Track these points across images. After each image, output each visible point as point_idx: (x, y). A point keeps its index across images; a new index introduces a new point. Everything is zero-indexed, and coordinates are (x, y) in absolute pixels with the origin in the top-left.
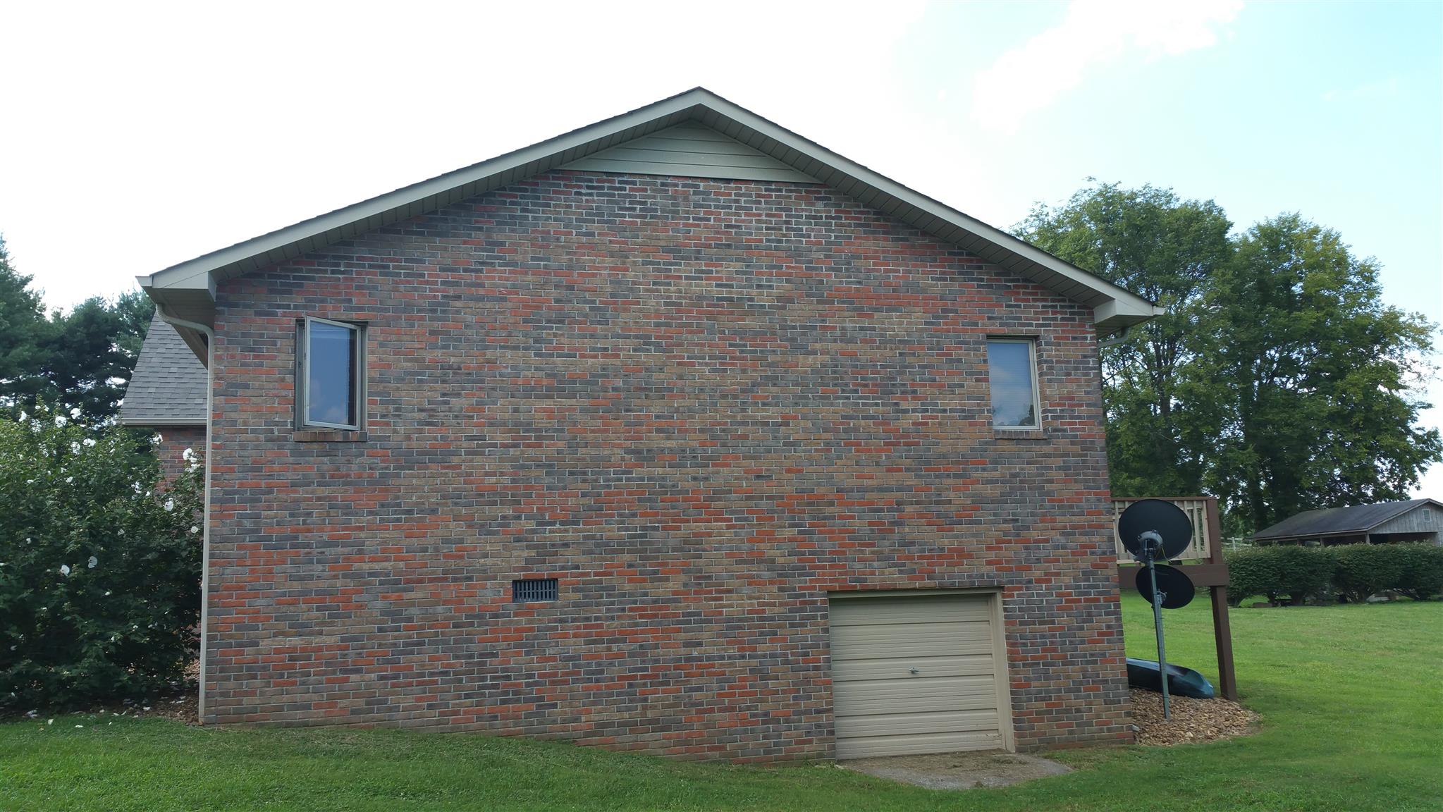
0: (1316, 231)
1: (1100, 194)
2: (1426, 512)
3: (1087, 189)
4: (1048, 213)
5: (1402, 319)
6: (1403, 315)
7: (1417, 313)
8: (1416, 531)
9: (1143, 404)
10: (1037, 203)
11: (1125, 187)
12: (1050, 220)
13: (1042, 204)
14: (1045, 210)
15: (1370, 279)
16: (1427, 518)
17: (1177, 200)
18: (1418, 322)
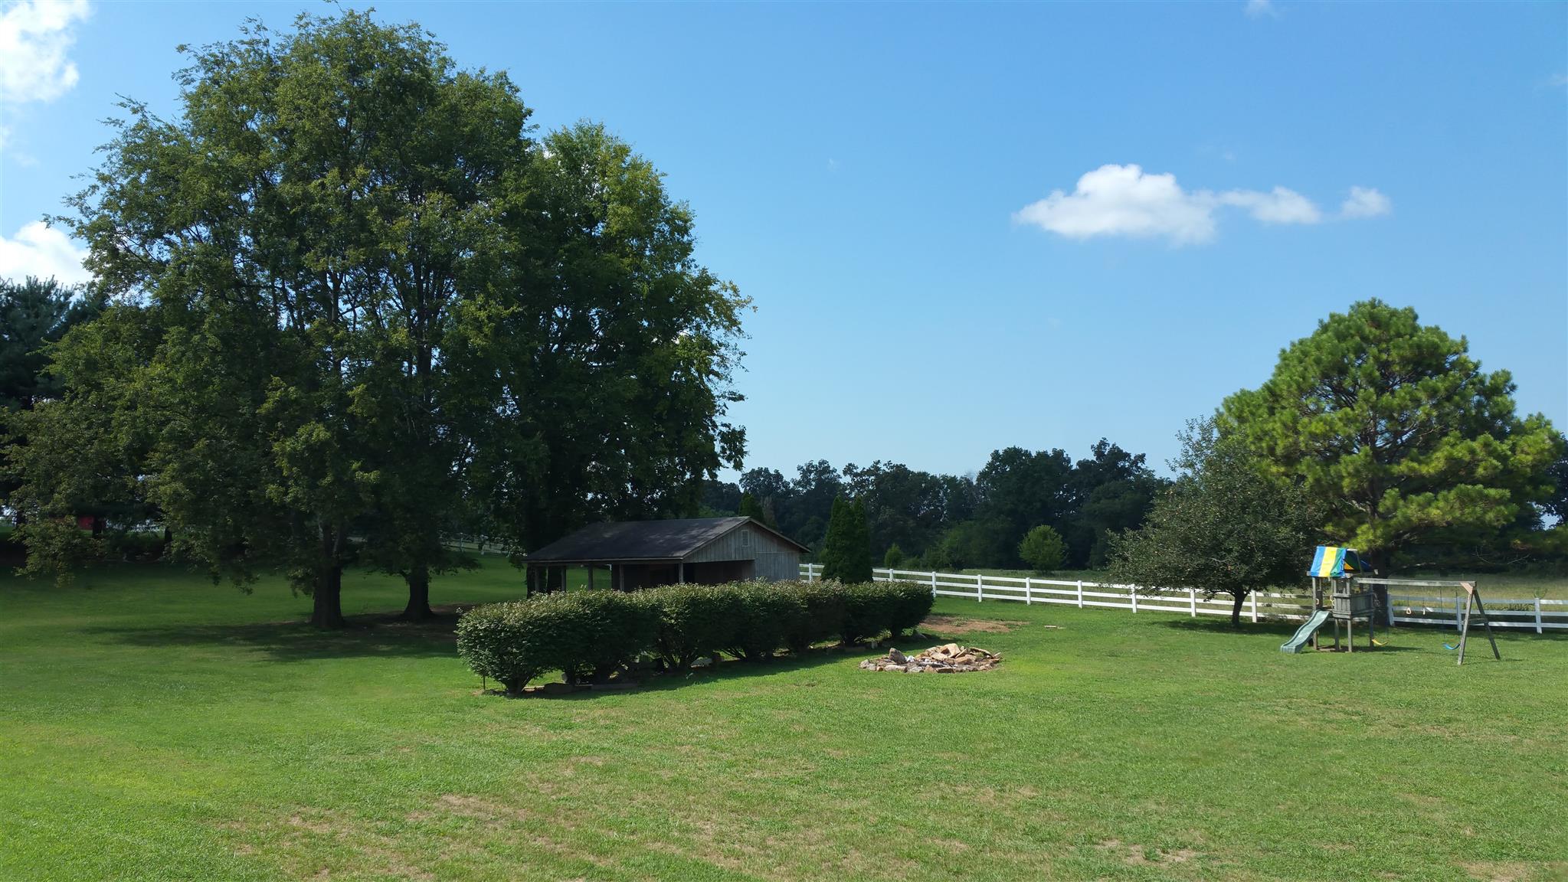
0: (623, 151)
1: (346, 24)
2: (745, 534)
3: (327, 17)
4: (268, 41)
5: (712, 288)
6: (715, 281)
7: (731, 283)
8: (733, 559)
9: (394, 354)
10: (250, 21)
11: (382, 20)
12: (270, 52)
13: (258, 23)
14: (263, 36)
15: (685, 231)
16: (745, 541)
17: (453, 65)
18: (727, 295)
